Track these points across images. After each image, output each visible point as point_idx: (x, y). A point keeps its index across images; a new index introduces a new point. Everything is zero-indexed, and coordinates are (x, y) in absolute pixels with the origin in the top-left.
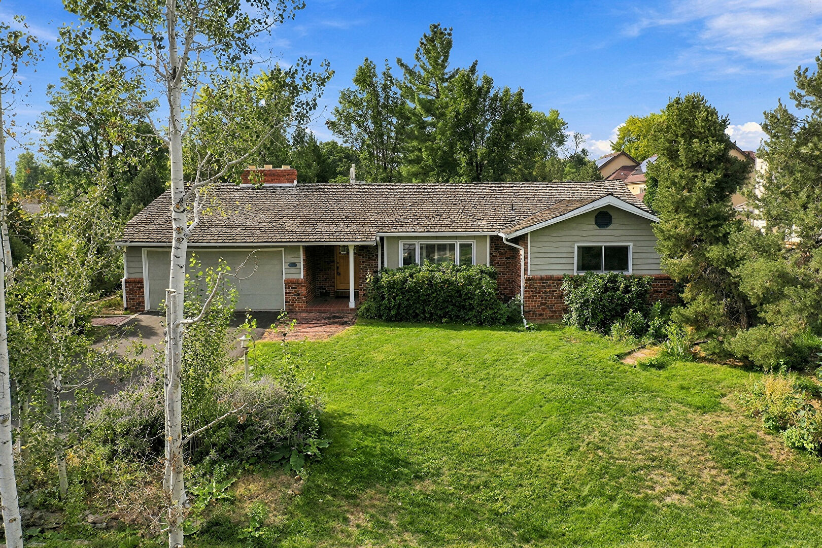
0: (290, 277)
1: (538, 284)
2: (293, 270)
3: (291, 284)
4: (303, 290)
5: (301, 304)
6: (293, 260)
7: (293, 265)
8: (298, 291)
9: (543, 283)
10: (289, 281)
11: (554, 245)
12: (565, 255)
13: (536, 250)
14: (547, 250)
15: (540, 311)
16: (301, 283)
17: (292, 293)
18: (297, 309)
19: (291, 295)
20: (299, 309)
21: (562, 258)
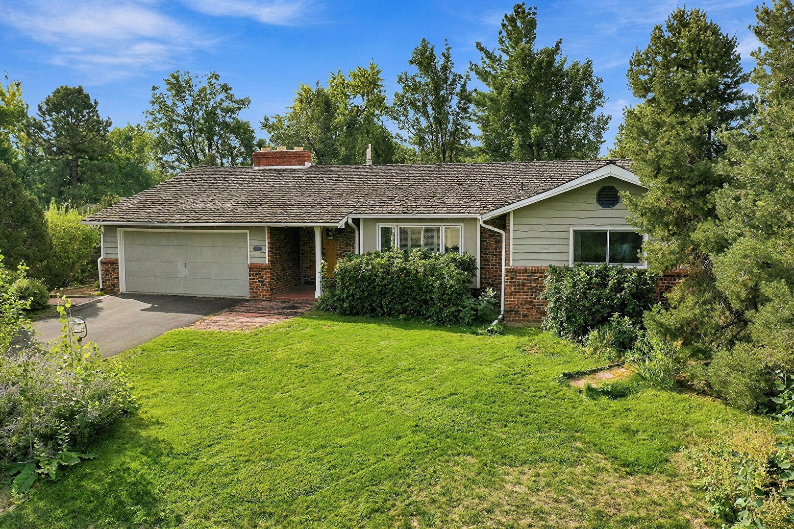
0: (255, 261)
1: (522, 278)
2: (258, 254)
3: (254, 269)
4: (267, 276)
5: (264, 292)
6: (257, 243)
7: (257, 249)
8: (262, 277)
9: (528, 276)
10: (253, 267)
11: (542, 228)
12: (557, 242)
13: (519, 235)
14: (536, 235)
15: (524, 311)
16: (265, 269)
17: (257, 279)
18: (261, 297)
19: (255, 282)
20: (263, 297)
21: (552, 246)
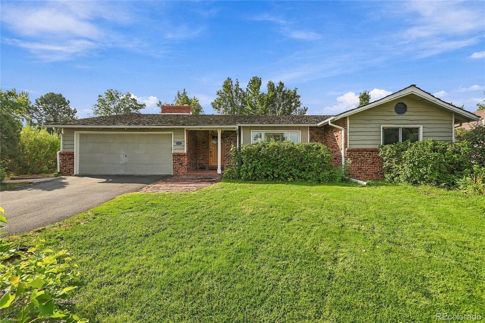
0: (177, 151)
1: (356, 154)
2: (179, 147)
3: (177, 157)
4: (185, 160)
5: (183, 170)
6: (179, 140)
7: (179, 143)
8: (182, 161)
9: (359, 154)
10: (176, 154)
11: (365, 126)
12: (374, 134)
13: (353, 130)
14: (361, 130)
15: (358, 174)
16: (184, 156)
17: (178, 163)
18: (181, 173)
19: (176, 164)
20: (182, 174)
21: (372, 136)
